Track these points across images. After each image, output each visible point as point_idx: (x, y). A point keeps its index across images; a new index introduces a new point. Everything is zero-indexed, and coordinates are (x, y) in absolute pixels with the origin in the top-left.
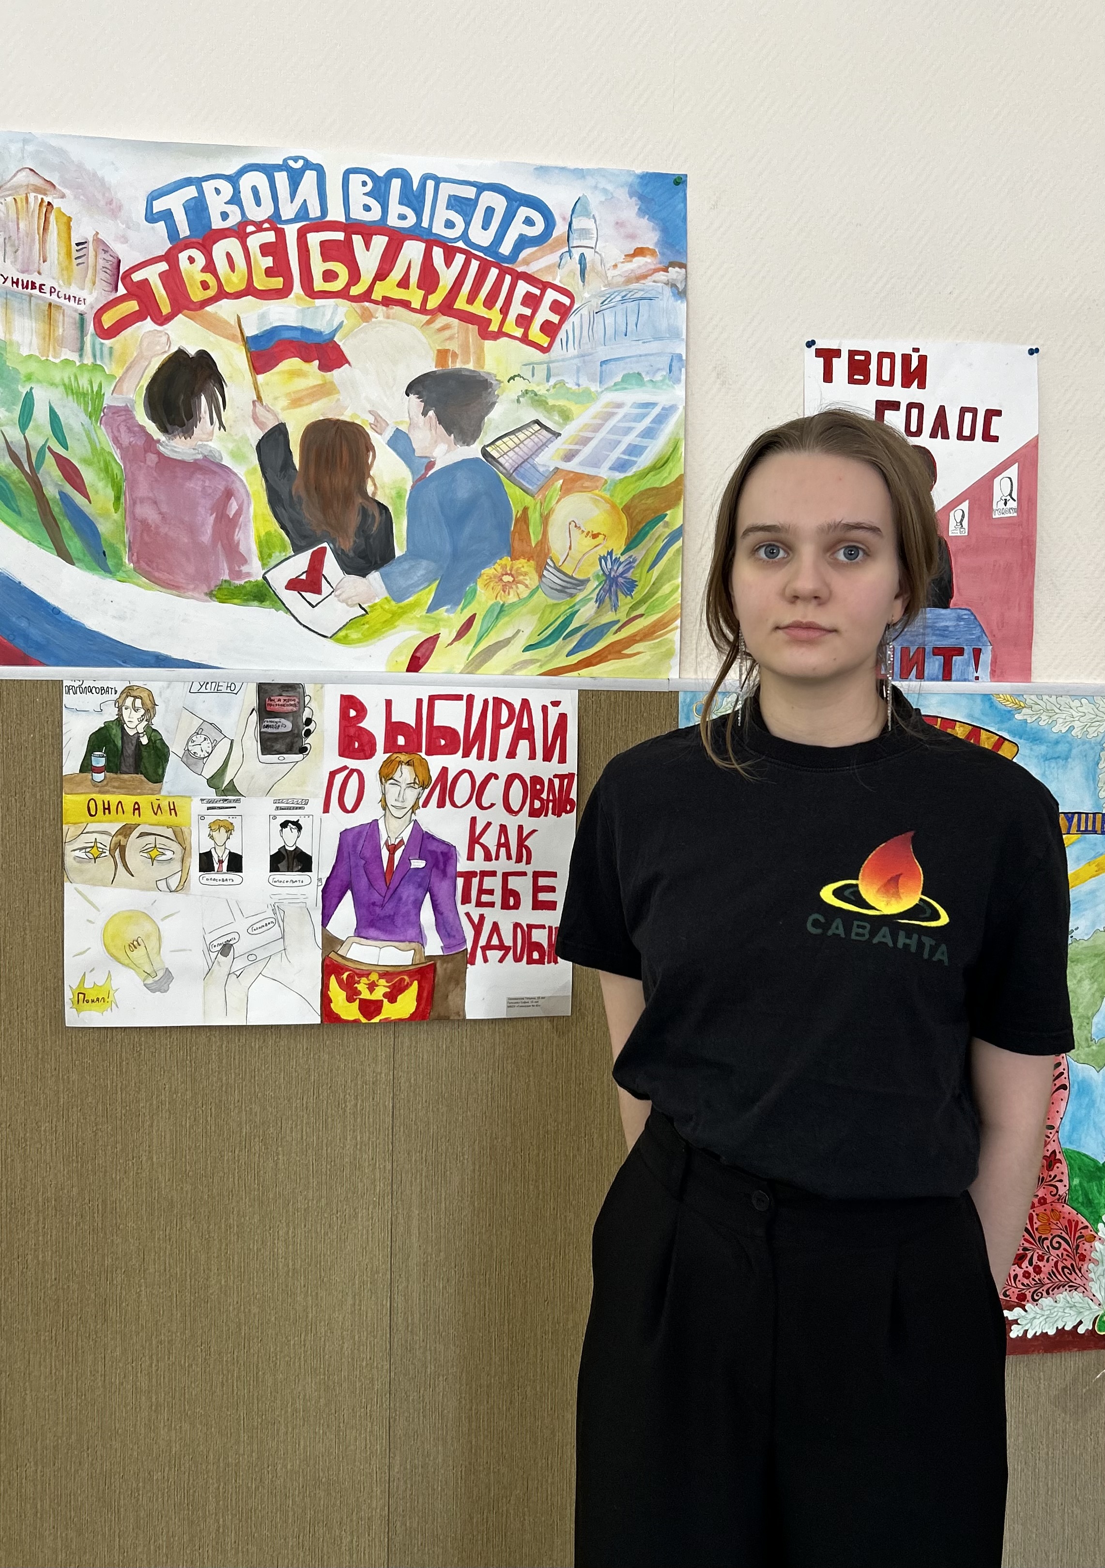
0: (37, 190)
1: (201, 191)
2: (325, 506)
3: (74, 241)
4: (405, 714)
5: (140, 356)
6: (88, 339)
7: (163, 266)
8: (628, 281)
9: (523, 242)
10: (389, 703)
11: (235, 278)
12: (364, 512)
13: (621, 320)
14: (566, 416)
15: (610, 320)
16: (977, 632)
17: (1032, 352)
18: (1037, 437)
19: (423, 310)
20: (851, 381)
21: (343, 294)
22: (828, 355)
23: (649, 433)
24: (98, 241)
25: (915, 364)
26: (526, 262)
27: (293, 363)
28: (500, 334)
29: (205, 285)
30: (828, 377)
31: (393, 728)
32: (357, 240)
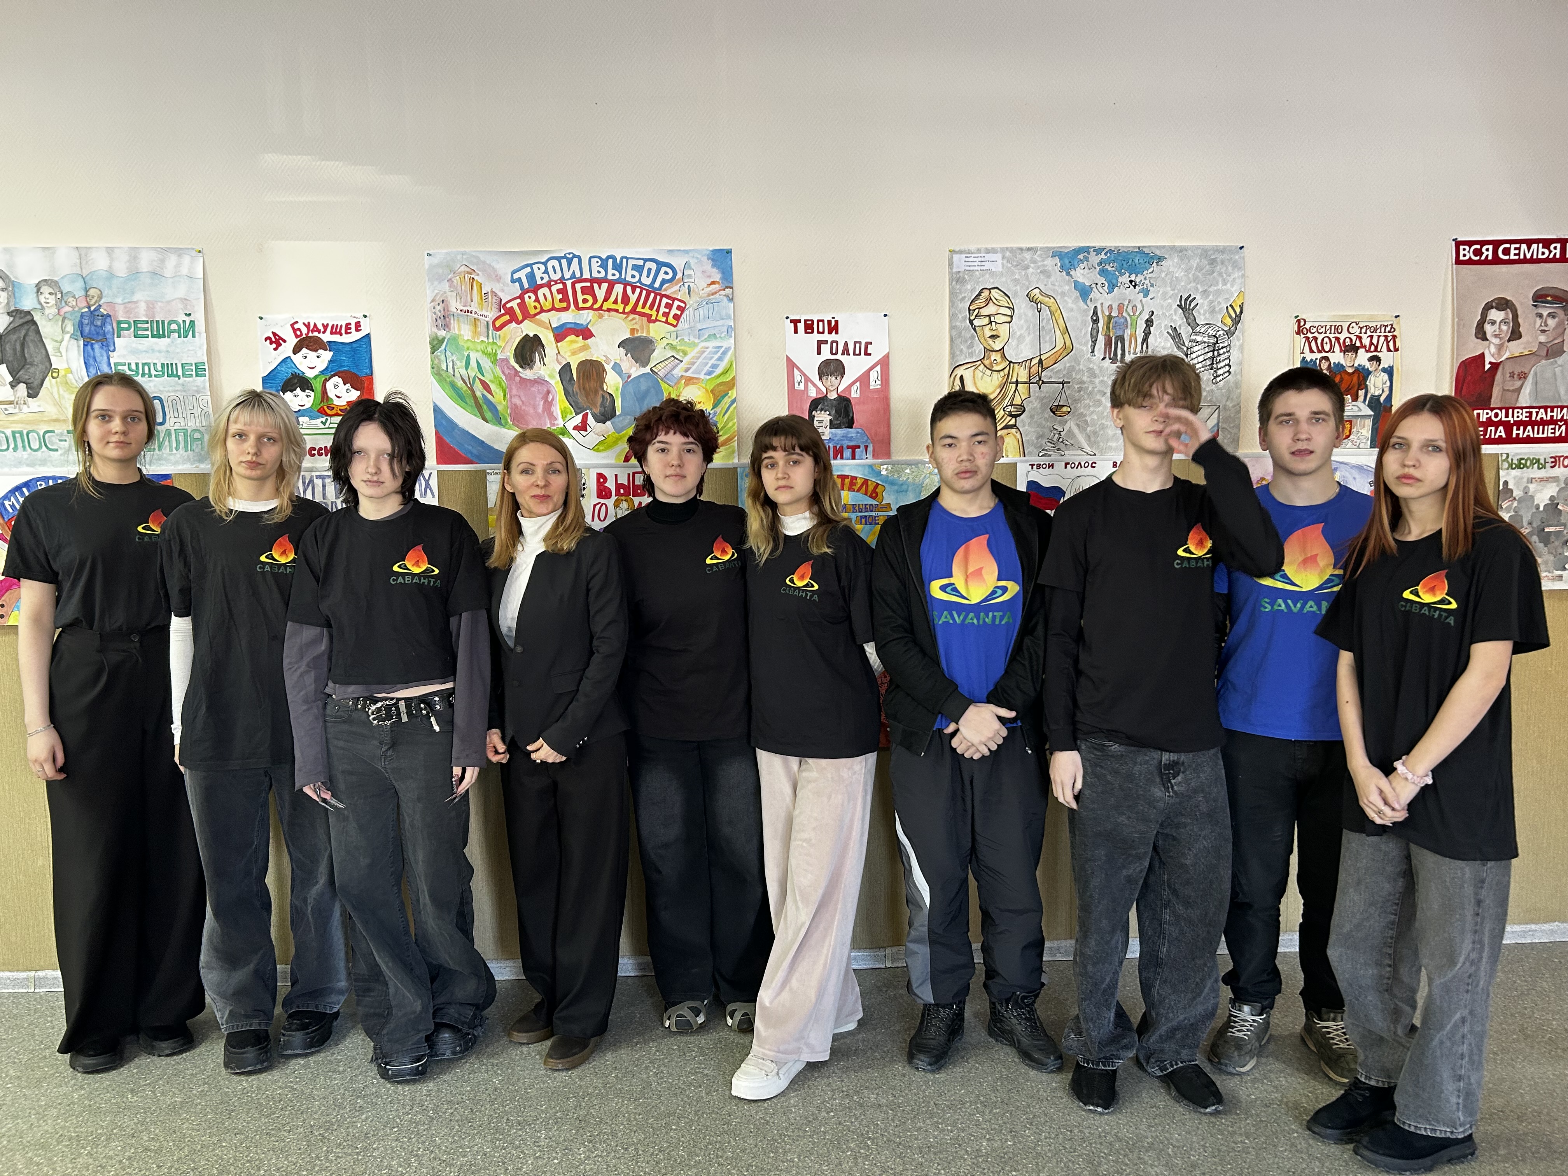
0: (468, 273)
1: (532, 269)
2: (587, 395)
3: (483, 292)
4: (623, 480)
5: (511, 338)
6: (490, 332)
7: (519, 301)
8: (709, 296)
9: (664, 282)
10: (616, 476)
11: (547, 304)
12: (603, 396)
13: (706, 312)
14: (685, 353)
15: (701, 312)
16: (866, 438)
17: (885, 315)
18: (888, 354)
19: (624, 313)
20: (806, 332)
21: (591, 308)
22: (796, 322)
23: (720, 359)
24: (492, 292)
25: (833, 324)
26: (666, 290)
27: (572, 337)
28: (656, 320)
29: (535, 308)
30: (796, 331)
31: (619, 486)
32: (596, 285)
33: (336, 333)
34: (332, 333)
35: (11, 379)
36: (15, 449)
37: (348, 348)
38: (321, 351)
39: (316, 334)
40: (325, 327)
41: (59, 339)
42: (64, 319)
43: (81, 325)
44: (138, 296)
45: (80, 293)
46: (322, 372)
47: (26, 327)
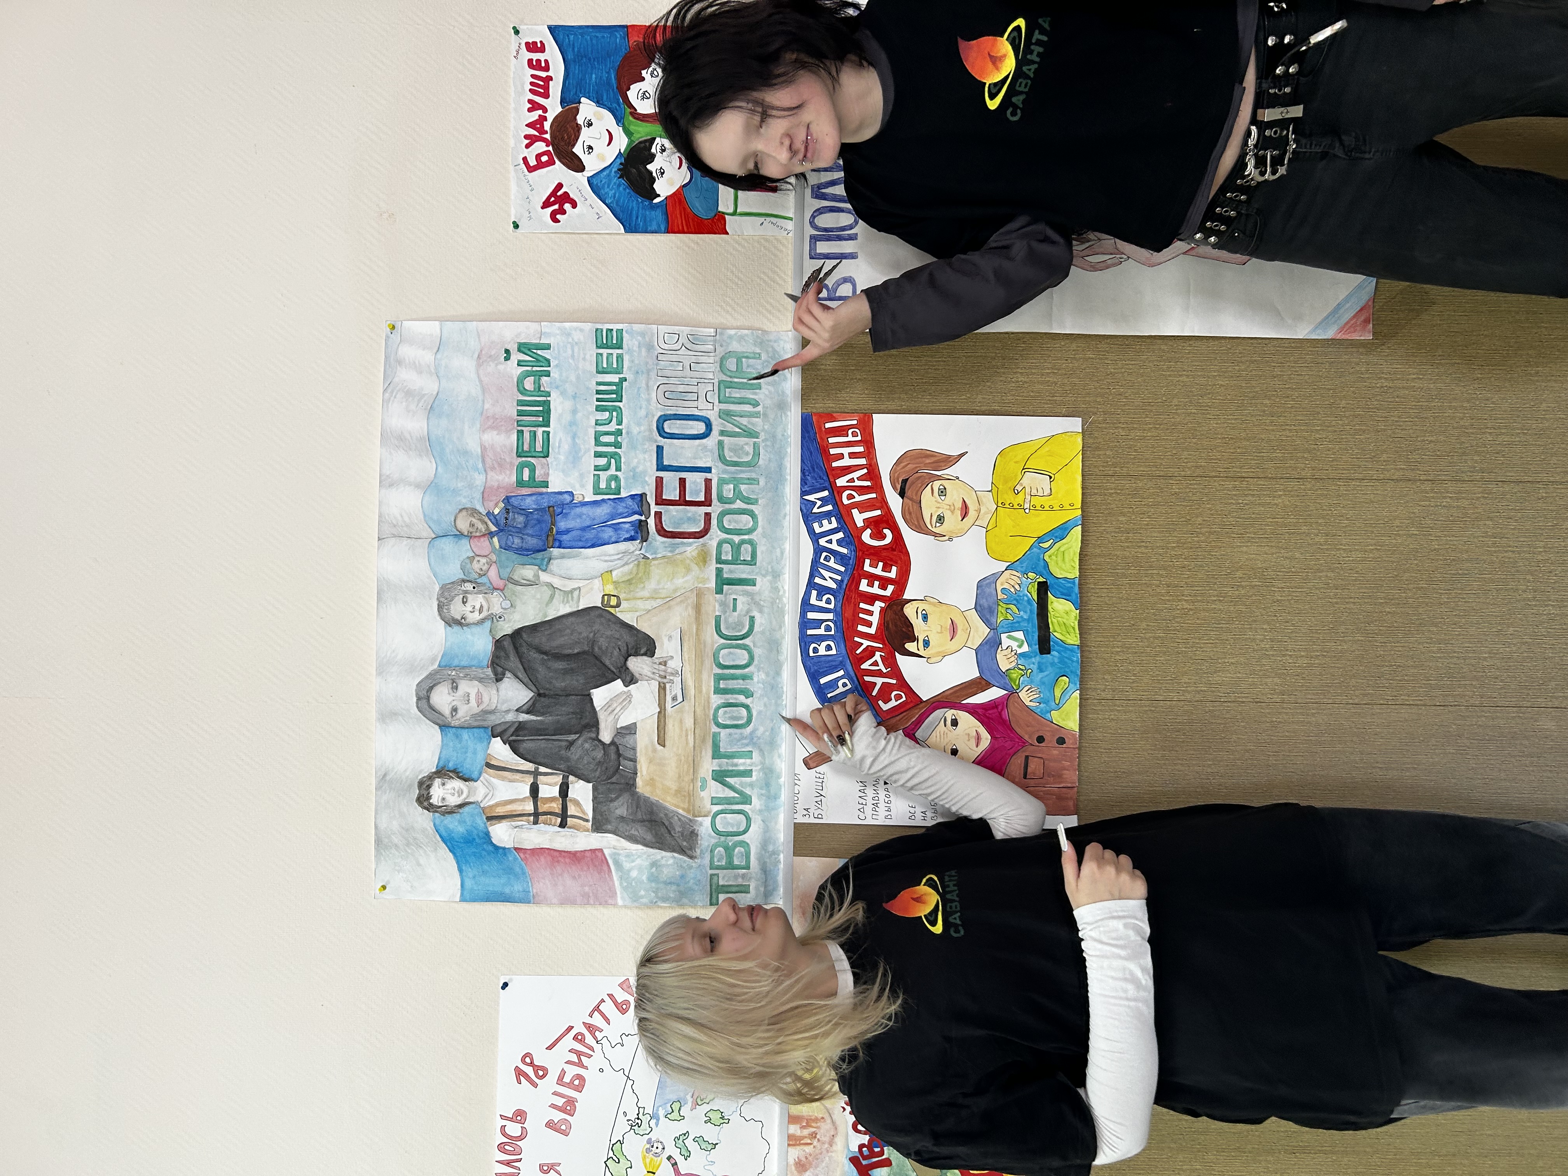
33: (546, 88)
34: (546, 95)
35: (619, 681)
36: (748, 694)
37: (575, 69)
38: (580, 120)
39: (547, 126)
40: (534, 106)
41: (548, 592)
42: (510, 580)
43: (522, 551)
44: (473, 444)
45: (465, 549)
46: (619, 120)
47: (524, 649)
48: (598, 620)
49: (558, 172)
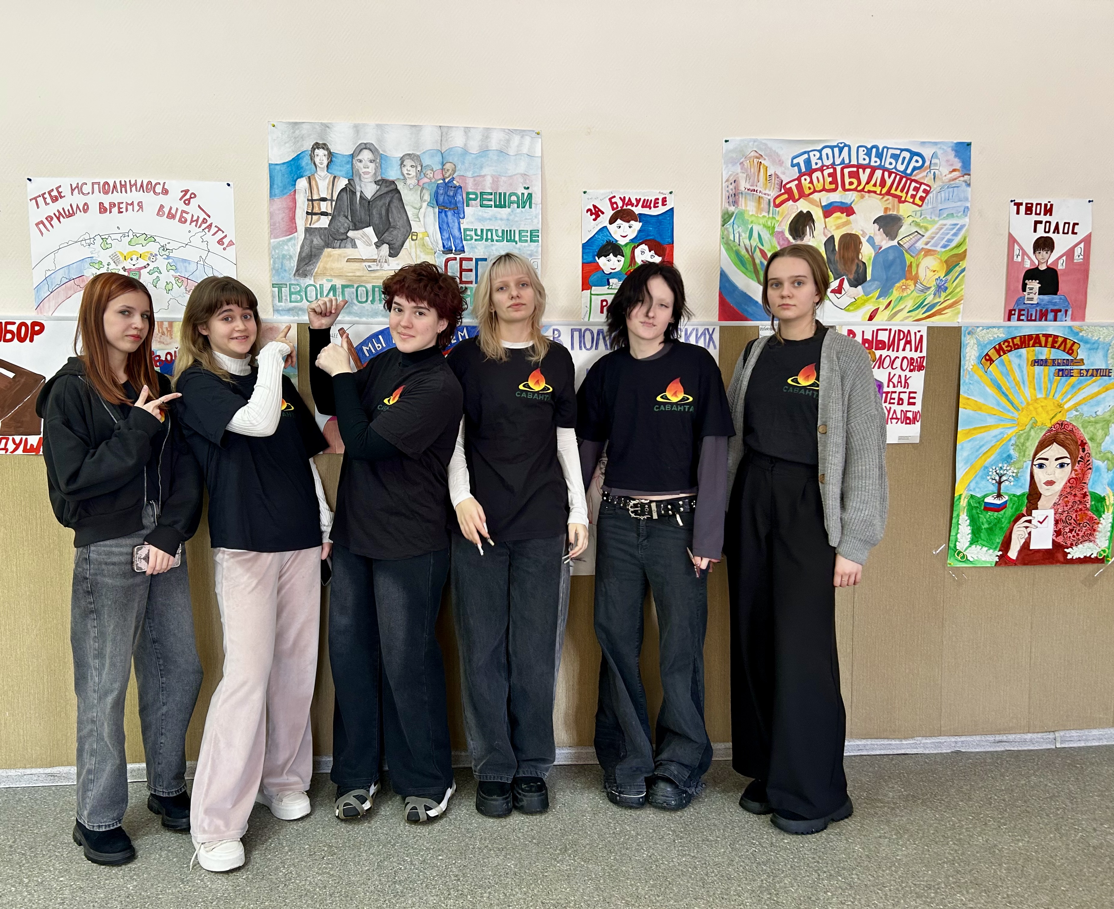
0: (757, 158)
1: (809, 156)
2: (845, 264)
3: (768, 174)
4: (868, 336)
5: (788, 214)
6: (771, 208)
7: (796, 182)
8: (950, 181)
9: (915, 169)
10: (863, 332)
11: (819, 185)
12: (858, 265)
13: (947, 195)
14: (927, 230)
15: (943, 195)
16: (1067, 303)
17: (1090, 201)
18: (1090, 234)
19: (880, 194)
20: (1026, 214)
21: (855, 190)
22: (1018, 205)
23: (955, 235)
24: (776, 174)
25: (1049, 207)
26: (915, 176)
27: (838, 214)
28: (905, 201)
29: (810, 188)
30: (1018, 213)
31: (865, 341)
32: (861, 170)
33: (646, 207)
34: (643, 207)
35: (377, 240)
36: (373, 302)
37: (654, 220)
38: (632, 222)
39: (629, 207)
40: (638, 201)
41: (418, 206)
42: (423, 188)
43: (437, 194)
44: (485, 171)
45: (437, 167)
46: (632, 241)
47: (390, 195)
48: (405, 230)
49: (609, 212)
